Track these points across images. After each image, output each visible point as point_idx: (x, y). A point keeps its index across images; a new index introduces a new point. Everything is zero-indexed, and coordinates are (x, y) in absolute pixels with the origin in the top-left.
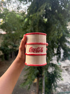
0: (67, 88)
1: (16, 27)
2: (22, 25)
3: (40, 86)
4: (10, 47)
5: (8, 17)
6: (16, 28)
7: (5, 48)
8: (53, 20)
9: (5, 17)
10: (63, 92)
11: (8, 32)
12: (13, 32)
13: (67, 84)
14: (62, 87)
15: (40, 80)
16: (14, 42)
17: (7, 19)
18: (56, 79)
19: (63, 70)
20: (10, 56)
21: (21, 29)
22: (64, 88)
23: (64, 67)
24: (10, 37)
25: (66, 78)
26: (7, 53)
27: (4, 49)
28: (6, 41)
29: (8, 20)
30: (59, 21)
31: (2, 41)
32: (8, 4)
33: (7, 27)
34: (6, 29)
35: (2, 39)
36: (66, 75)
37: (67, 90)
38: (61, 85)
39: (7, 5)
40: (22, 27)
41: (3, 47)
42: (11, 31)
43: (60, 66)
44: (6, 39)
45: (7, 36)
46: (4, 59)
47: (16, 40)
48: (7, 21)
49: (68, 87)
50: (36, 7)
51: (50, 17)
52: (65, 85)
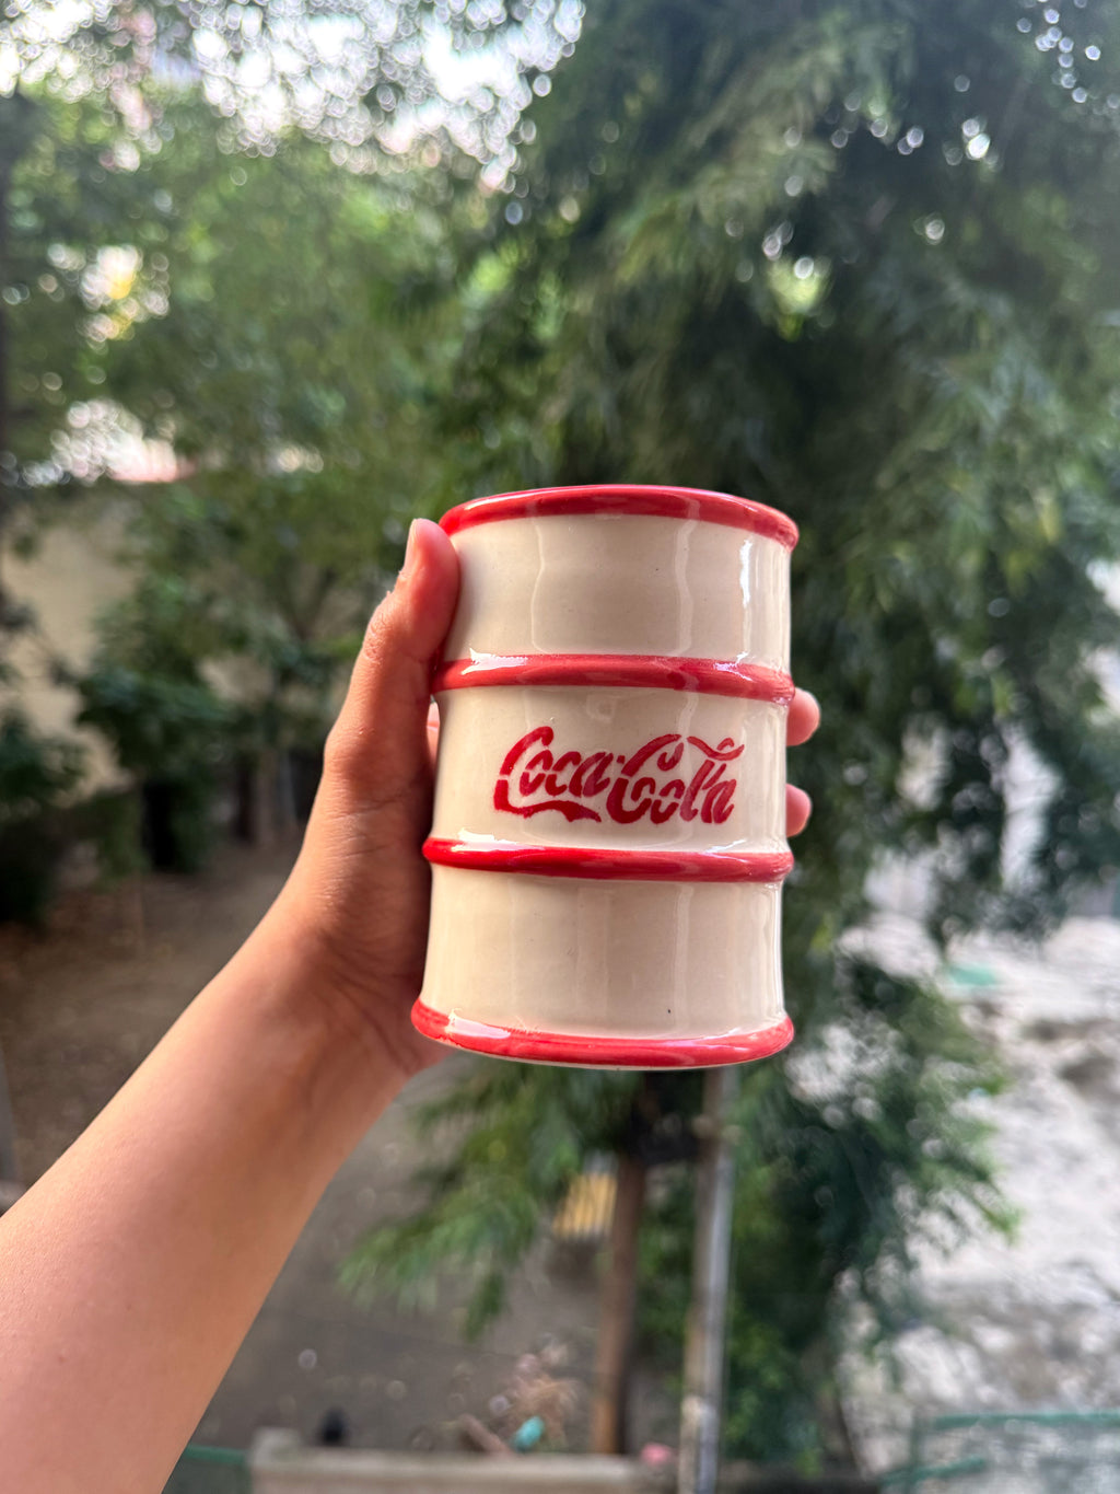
0: (1065, 1351)
1: (334, 381)
2: (418, 354)
3: (648, 1297)
4: (225, 681)
5: (215, 230)
6: (332, 405)
7: (162, 686)
8: (924, 287)
9: (171, 225)
10: (1009, 1402)
11: (216, 460)
12: (291, 459)
13: (1078, 1288)
14: (996, 1339)
15: (659, 1194)
16: (287, 608)
17: (204, 250)
18: (905, 1196)
19: (1023, 1073)
20: (223, 810)
21: (412, 411)
22: (1028, 1352)
23: (1046, 1031)
24: (234, 533)
25: (1070, 1195)
26: (176, 765)
27: (149, 701)
28: (172, 588)
29: (219, 272)
30: (1001, 307)
31: (122, 584)
32: (233, 34)
33: (196, 383)
34: (184, 403)
35: (122, 559)
36: (1073, 1159)
37: (1070, 1385)
38: (979, 1306)
39: (208, 44)
40: (415, 378)
41: (129, 679)
42: (249, 440)
43: (988, 1010)
44: (182, 553)
45: (191, 508)
46: (137, 858)
47: (329, 578)
48: (197, 288)
49: (1091, 1339)
50: (650, 82)
51: (876, 248)
52: (1039, 1311)
